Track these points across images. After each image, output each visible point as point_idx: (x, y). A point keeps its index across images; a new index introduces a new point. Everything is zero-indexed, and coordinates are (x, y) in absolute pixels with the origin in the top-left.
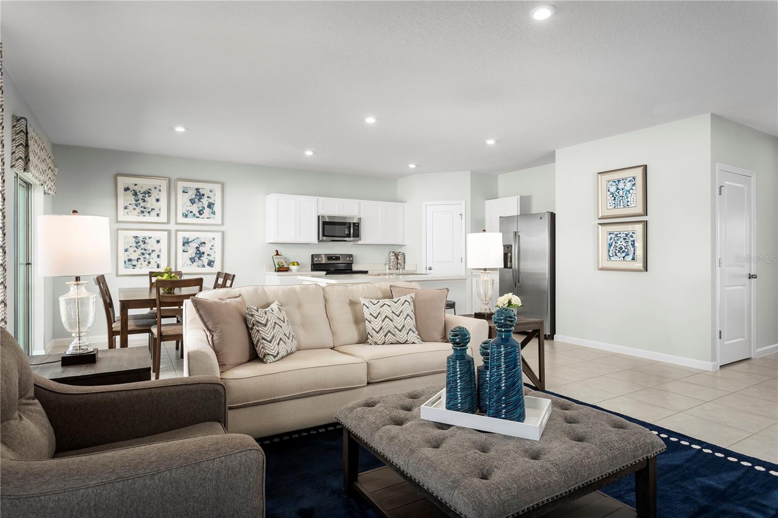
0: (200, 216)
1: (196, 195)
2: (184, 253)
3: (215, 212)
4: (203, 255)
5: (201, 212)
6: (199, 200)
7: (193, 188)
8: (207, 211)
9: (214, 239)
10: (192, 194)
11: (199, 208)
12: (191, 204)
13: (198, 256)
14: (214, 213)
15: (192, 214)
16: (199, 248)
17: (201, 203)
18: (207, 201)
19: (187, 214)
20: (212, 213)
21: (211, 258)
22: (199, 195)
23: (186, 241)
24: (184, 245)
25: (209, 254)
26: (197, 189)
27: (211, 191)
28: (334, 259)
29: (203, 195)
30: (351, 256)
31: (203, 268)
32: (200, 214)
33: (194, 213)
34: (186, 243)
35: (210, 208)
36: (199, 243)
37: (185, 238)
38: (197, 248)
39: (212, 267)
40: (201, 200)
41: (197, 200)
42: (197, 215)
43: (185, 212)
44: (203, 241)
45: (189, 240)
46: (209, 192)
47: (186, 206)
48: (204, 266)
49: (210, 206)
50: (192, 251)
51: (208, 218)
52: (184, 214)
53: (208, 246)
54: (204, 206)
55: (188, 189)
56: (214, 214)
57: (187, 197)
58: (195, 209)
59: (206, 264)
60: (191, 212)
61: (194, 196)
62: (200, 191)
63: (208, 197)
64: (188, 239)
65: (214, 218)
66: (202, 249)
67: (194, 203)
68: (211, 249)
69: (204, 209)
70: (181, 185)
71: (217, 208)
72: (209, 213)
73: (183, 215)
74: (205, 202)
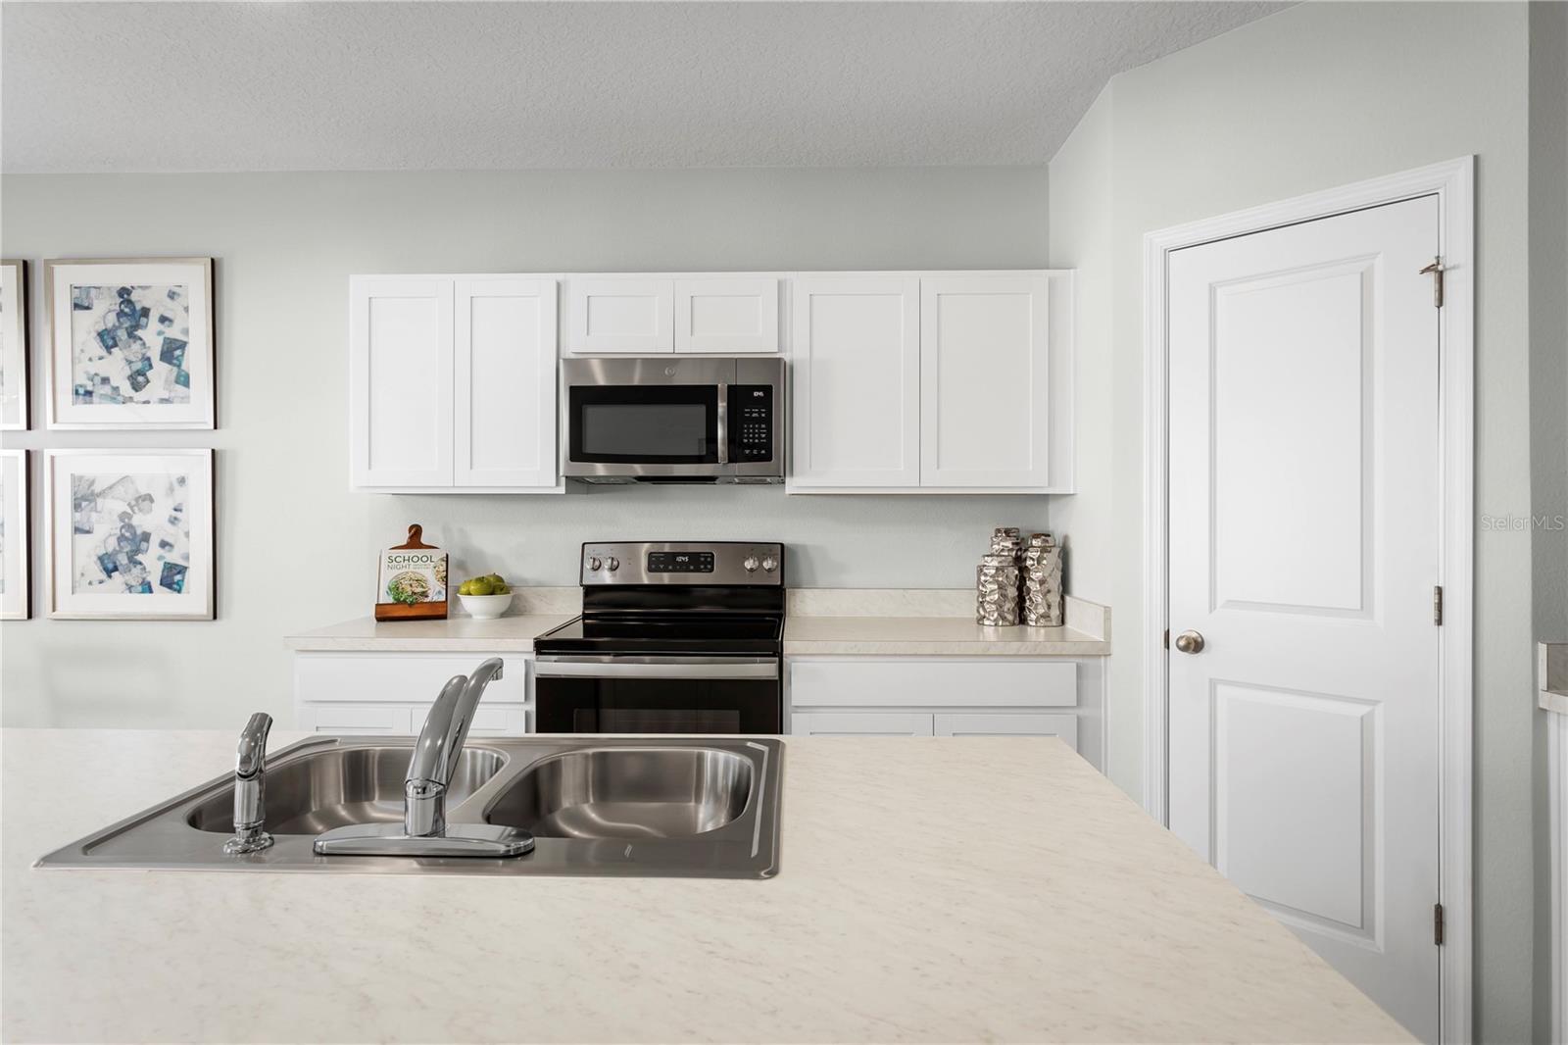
0: (138, 396)
1: (120, 314)
2: (79, 537)
3: (187, 377)
4: (144, 545)
5: (138, 379)
6: (131, 335)
7: (109, 288)
8: (160, 371)
9: (182, 481)
10: (105, 310)
11: (130, 362)
12: (103, 352)
13: (128, 549)
14: (184, 380)
15: (106, 390)
16: (130, 517)
17: (136, 346)
18: (160, 333)
19: (89, 388)
20: (177, 382)
21: (174, 557)
22: (131, 313)
23: (83, 490)
24: (77, 507)
25: (167, 539)
26: (124, 293)
27: (172, 295)
28: (684, 568)
29: (145, 312)
30: (781, 551)
31: (147, 595)
32: (137, 387)
33: (114, 383)
34: (84, 498)
35: (170, 363)
36: (131, 497)
37: (81, 478)
38: (123, 516)
39: (179, 591)
40: (139, 333)
41: (122, 334)
42: (126, 388)
43: (82, 380)
44: (143, 491)
45: (97, 488)
46: (168, 300)
47: (85, 357)
48: (147, 588)
49: (172, 351)
50: (104, 534)
51: (164, 401)
52: (81, 391)
53: (162, 510)
54: (148, 354)
55: (93, 292)
56: (186, 384)
57: (90, 322)
58: (116, 367)
59: (155, 579)
60: (105, 380)
61: (112, 320)
62: (134, 297)
63: (163, 319)
64: (92, 483)
65: (185, 399)
66: (142, 522)
67: (115, 345)
68: (174, 521)
69: (151, 366)
70: (66, 279)
71: (197, 360)
72: (166, 381)
73: (77, 393)
74: (152, 336)
